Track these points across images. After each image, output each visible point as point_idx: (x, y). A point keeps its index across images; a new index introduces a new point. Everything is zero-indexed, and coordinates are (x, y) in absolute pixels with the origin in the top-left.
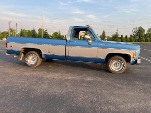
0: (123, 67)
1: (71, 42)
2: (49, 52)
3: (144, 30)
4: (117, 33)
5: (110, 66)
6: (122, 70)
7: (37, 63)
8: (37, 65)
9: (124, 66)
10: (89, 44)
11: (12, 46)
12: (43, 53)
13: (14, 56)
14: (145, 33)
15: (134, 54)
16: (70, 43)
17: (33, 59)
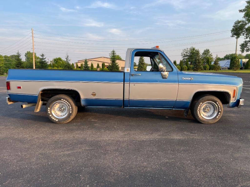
0: (219, 112)
1: (132, 75)
2: (94, 94)
5: (198, 113)
6: (217, 117)
7: (70, 115)
8: (70, 120)
9: (220, 110)
10: (163, 78)
11: (19, 88)
12: (82, 97)
13: (24, 106)
15: (235, 91)
16: (132, 78)
17: (61, 110)
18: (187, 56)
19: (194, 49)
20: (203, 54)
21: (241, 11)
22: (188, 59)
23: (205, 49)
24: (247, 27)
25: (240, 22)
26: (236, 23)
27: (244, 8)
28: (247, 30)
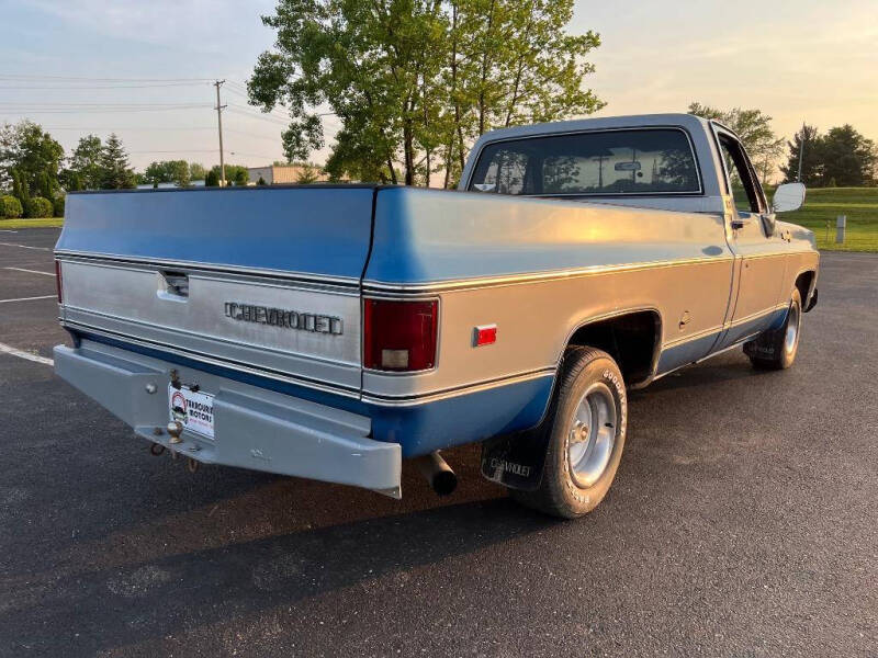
3: (59, 150)
12: (664, 341)
18: (9, 155)
19: (37, 132)
20: (78, 153)
21: (266, 21)
22: (18, 167)
23: (85, 136)
24: (293, 79)
25: (274, 59)
26: (264, 61)
27: (276, 15)
28: (296, 89)
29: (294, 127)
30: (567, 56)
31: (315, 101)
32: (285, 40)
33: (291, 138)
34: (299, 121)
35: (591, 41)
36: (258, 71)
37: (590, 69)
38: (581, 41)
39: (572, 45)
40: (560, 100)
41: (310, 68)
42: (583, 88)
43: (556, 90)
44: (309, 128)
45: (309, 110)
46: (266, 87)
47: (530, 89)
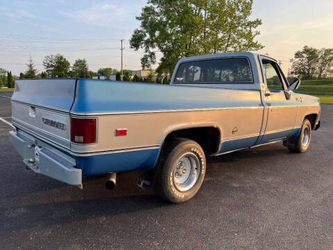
3: (69, 64)
4: (30, 66)
11: (123, 133)
12: (223, 138)
14: (71, 69)
18: (52, 66)
19: (61, 58)
20: (75, 65)
21: (137, 18)
22: (55, 70)
24: (146, 39)
25: (139, 31)
26: (135, 32)
27: (141, 16)
28: (147, 42)
29: (146, 56)
30: (248, 29)
31: (153, 47)
32: (144, 25)
33: (144, 60)
34: (147, 54)
35: (258, 22)
36: (133, 36)
37: (258, 33)
38: (254, 23)
39: (250, 24)
40: (245, 45)
41: (152, 35)
42: (254, 41)
43: (244, 41)
44: (151, 56)
45: (151, 50)
46: (136, 42)
47: (234, 41)
